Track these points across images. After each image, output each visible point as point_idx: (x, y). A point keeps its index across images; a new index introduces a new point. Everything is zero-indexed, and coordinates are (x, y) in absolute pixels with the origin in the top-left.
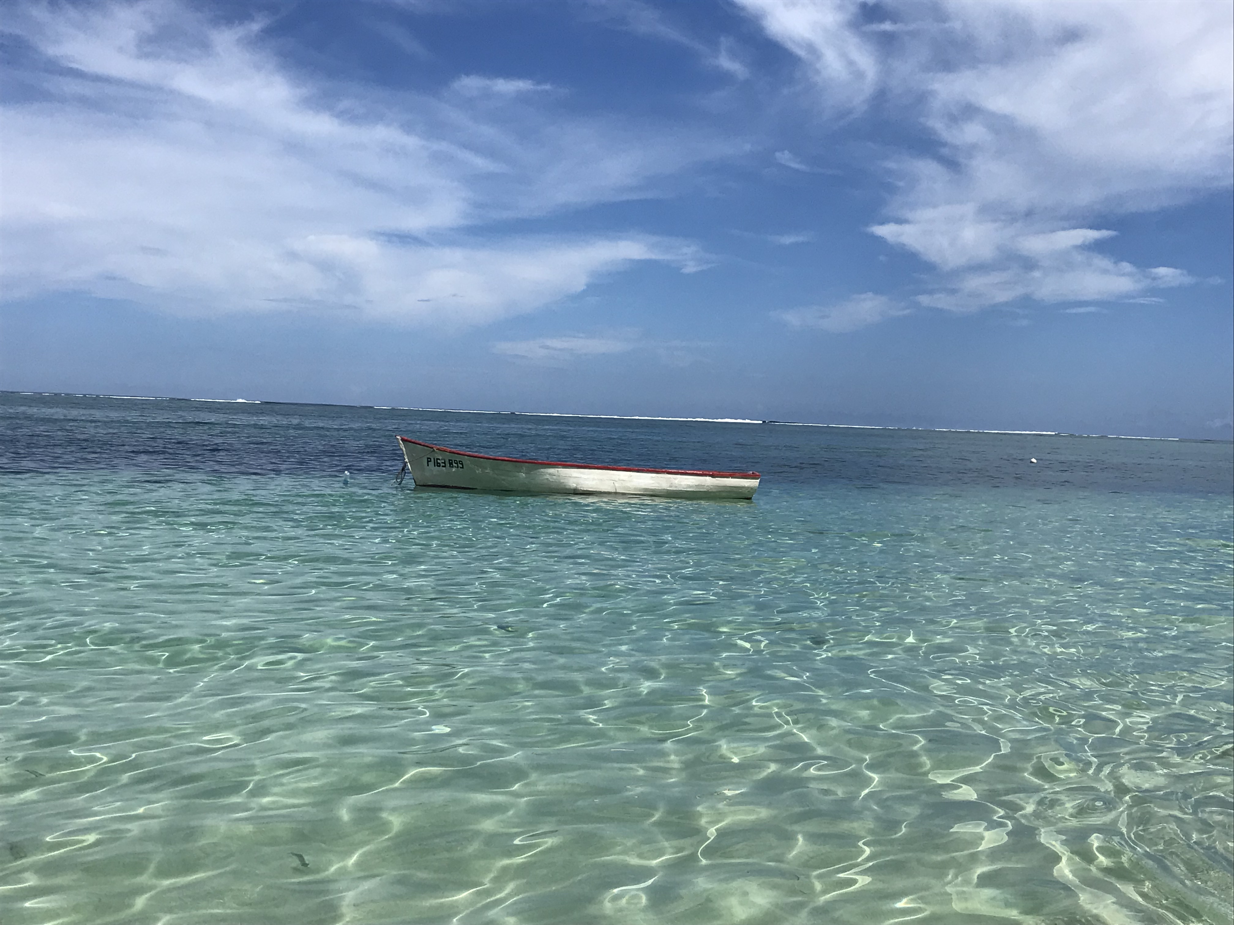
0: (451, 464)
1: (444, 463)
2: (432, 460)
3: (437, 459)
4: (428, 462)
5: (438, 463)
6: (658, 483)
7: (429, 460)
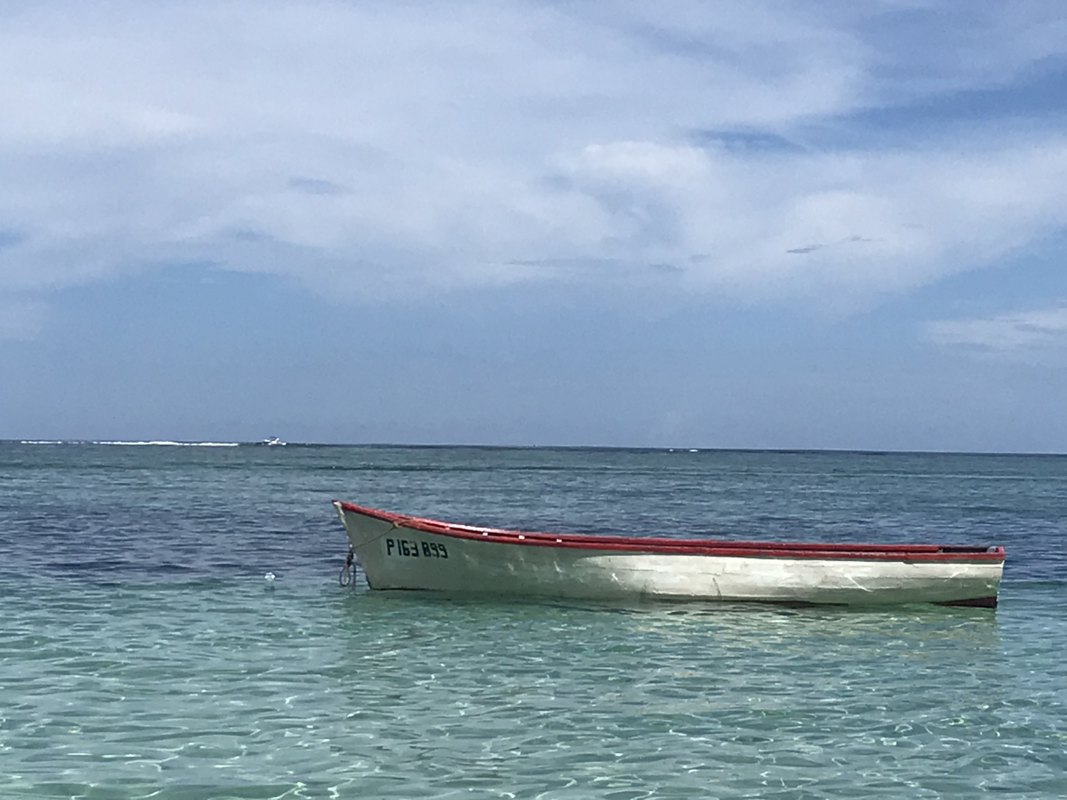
0: (426, 550)
1: (416, 548)
2: (396, 544)
3: (404, 542)
4: (389, 546)
5: (405, 549)
6: (800, 576)
7: (390, 543)
